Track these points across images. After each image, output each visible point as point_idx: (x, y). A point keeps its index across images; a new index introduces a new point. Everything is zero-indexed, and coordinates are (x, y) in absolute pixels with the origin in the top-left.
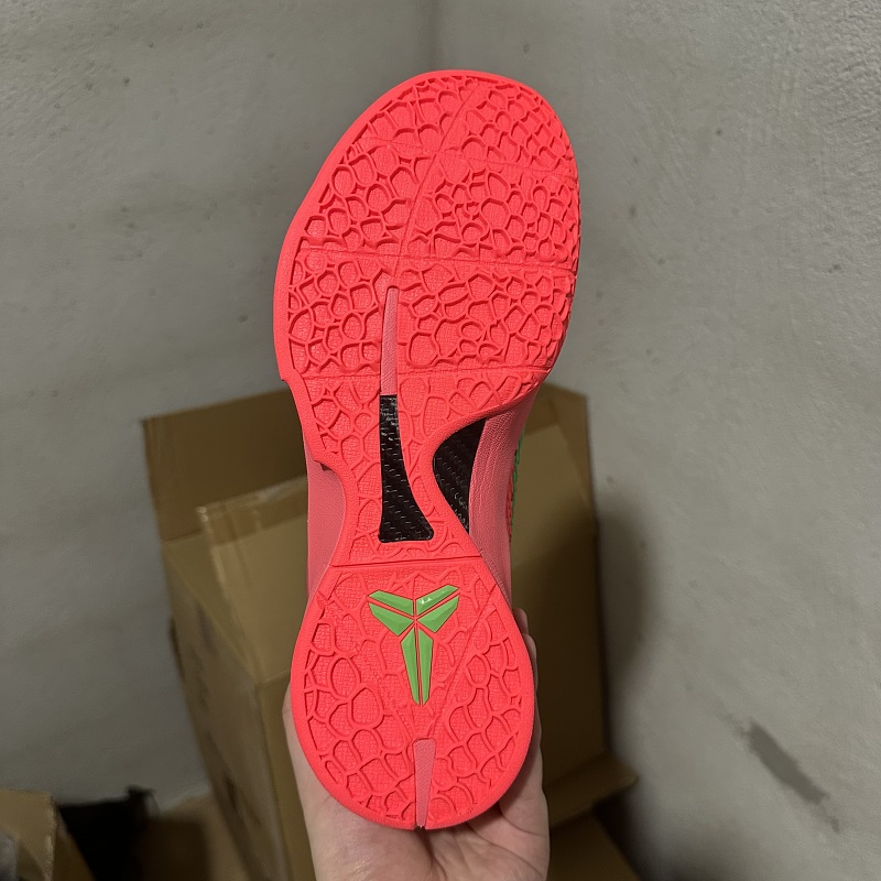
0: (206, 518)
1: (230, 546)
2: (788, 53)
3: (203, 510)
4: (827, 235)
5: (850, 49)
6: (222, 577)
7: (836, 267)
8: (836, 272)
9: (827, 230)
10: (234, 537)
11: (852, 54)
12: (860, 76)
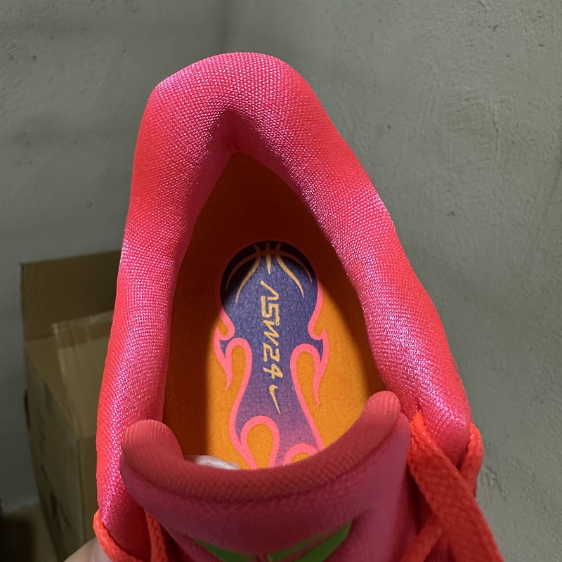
0: (56, 331)
1: (70, 349)
2: (433, 86)
3: (55, 326)
4: (448, 194)
5: (468, 89)
6: (63, 368)
7: (453, 213)
8: (452, 216)
9: (448, 191)
10: (72, 344)
11: (469, 92)
12: (473, 105)
